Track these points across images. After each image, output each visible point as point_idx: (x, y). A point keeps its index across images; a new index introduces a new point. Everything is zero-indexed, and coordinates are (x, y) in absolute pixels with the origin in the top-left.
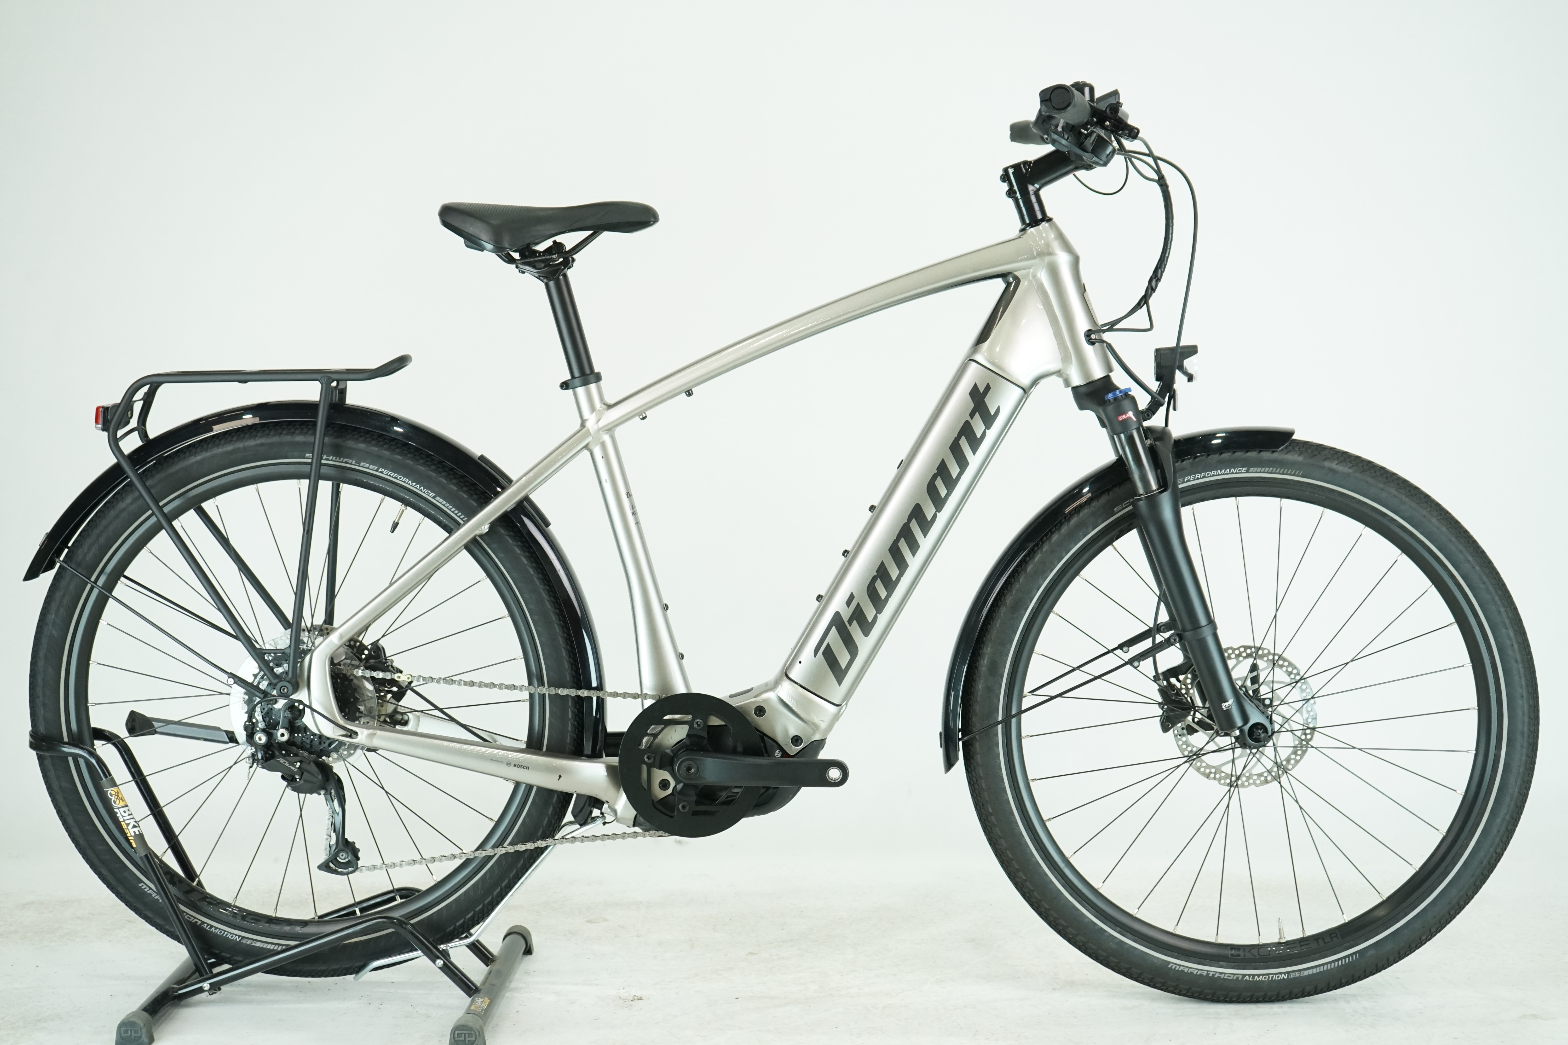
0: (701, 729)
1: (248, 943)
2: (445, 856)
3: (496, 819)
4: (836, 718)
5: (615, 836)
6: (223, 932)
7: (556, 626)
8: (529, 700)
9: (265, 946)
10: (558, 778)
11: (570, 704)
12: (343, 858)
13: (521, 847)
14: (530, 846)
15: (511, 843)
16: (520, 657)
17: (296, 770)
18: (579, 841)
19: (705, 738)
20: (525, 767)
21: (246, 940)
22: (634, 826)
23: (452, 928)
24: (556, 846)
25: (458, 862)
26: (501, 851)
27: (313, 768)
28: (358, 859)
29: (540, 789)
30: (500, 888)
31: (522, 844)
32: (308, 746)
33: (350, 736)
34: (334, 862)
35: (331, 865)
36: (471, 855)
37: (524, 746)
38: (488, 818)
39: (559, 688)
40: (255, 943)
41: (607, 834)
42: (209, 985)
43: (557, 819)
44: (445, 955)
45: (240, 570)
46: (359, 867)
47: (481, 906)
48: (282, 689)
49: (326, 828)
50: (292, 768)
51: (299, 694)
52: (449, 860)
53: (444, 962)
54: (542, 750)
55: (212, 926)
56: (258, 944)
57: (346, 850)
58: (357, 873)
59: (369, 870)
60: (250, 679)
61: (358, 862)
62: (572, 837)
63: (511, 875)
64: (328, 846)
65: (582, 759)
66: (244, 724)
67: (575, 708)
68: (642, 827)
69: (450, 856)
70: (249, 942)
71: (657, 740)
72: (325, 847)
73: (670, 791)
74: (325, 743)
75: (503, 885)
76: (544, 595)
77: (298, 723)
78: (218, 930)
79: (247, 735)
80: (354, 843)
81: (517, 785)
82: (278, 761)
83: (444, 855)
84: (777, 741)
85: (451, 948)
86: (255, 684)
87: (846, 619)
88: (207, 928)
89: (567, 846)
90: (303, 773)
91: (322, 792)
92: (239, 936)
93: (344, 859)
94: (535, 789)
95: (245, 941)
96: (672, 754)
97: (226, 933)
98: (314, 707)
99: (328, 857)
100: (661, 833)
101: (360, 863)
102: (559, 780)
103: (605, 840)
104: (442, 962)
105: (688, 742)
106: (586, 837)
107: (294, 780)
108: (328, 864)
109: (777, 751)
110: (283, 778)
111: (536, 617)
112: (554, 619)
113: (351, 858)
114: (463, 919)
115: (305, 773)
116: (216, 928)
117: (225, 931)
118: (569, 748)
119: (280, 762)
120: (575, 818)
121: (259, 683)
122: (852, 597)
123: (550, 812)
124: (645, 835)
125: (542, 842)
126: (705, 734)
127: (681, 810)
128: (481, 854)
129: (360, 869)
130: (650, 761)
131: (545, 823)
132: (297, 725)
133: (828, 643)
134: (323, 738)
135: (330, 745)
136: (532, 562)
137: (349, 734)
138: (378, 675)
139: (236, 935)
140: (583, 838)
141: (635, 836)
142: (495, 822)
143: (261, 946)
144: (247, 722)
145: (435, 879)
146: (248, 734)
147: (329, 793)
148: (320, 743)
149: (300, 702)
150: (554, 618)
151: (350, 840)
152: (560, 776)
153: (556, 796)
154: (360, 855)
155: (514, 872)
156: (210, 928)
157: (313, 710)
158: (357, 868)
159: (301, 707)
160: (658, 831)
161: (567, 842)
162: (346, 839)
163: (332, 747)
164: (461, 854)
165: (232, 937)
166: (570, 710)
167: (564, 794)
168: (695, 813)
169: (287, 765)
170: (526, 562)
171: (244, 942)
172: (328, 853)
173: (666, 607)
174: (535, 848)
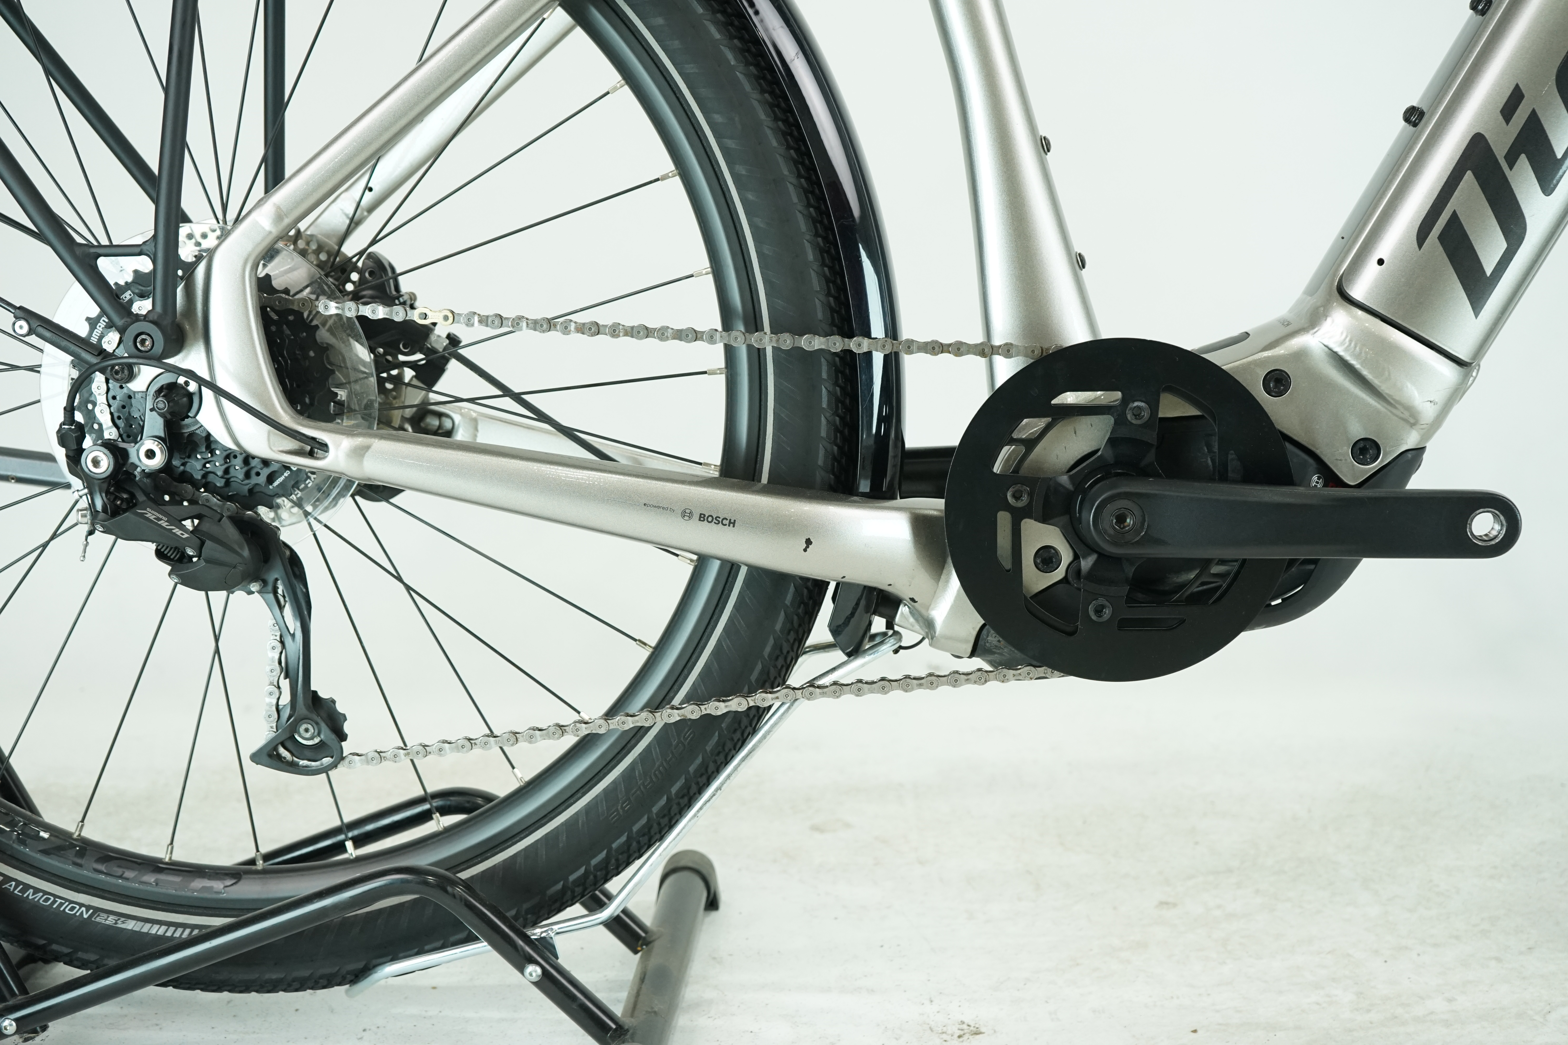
0: (1140, 426)
1: (107, 922)
2: (540, 730)
3: (653, 643)
4: (1457, 393)
5: (932, 680)
6: (52, 898)
7: (791, 188)
8: (725, 371)
9: (146, 928)
10: (805, 545)
11: (824, 375)
12: (308, 735)
13: (717, 708)
14: (737, 704)
15: (690, 699)
16: (704, 272)
17: (186, 536)
18: (851, 692)
19: (1152, 445)
20: (725, 522)
21: (105, 916)
22: (972, 654)
23: (560, 886)
24: (797, 703)
25: (569, 741)
26: (669, 716)
27: (231, 532)
28: (342, 737)
29: (757, 575)
30: (665, 798)
31: (720, 701)
32: (220, 483)
33: (311, 454)
34: (289, 744)
35: (282, 750)
36: (600, 726)
37: (716, 474)
38: (635, 640)
39: (801, 335)
40: (123, 922)
41: (917, 675)
42: (14, 1024)
43: (795, 640)
44: (546, 948)
45: (48, 73)
46: (344, 755)
47: (623, 839)
48: (139, 340)
49: (268, 668)
50: (178, 532)
51: (186, 356)
52: (549, 738)
53: (543, 969)
54: (760, 481)
55: (27, 887)
56: (130, 925)
57: (315, 717)
58: (341, 768)
59: (368, 763)
60: (82, 330)
61: (343, 744)
62: (835, 683)
63: (692, 769)
64: (274, 708)
65: (855, 502)
66: (57, 427)
67: (836, 384)
68: (991, 657)
69: (552, 729)
70: (111, 920)
71: (1033, 456)
72: (267, 711)
73: (1059, 574)
74: (258, 474)
75: (674, 790)
76: (763, 116)
77: (188, 426)
78: (41, 894)
79: (67, 456)
80: (334, 702)
81: (702, 562)
82: (142, 516)
83: (540, 726)
84: (1318, 452)
85: (558, 933)
86: (94, 340)
87: (1500, 151)
88: (16, 892)
89: (822, 704)
90: (203, 543)
91: (255, 587)
92: (88, 908)
93: (312, 738)
94: (743, 571)
95: (100, 919)
96: (1070, 487)
97: (59, 901)
98: (221, 384)
99: (274, 734)
100: (1041, 671)
101: (347, 747)
102: (805, 550)
103: (912, 689)
104: (539, 970)
105: (1110, 456)
106: (867, 683)
107: (185, 560)
108: (275, 748)
109: (1315, 478)
110: (160, 555)
111: (741, 170)
112: (786, 172)
113: (325, 736)
114: (584, 868)
115: (208, 543)
116: (37, 890)
117: (55, 896)
118: (820, 476)
119: (148, 519)
120: (834, 639)
121: (101, 337)
122: (1515, 98)
123: (778, 627)
124: (1005, 676)
125: (764, 695)
126: (1151, 437)
127: (1094, 617)
128: (623, 723)
129: (347, 760)
130: (1020, 504)
131: (768, 649)
132: (186, 431)
133: (1455, 212)
134: (254, 463)
135: (271, 479)
136: (731, 37)
137: (308, 448)
138: (373, 312)
139: (81, 905)
140: (860, 685)
141: (983, 680)
142: (651, 650)
143: (137, 929)
144: (64, 423)
145: (519, 775)
146: (71, 454)
147: (270, 588)
148: (247, 475)
149: (191, 374)
150: (785, 170)
151: (323, 694)
152: (809, 542)
153: (792, 589)
154: (347, 728)
155: (699, 760)
156: (23, 891)
157: (219, 392)
158: (343, 758)
159: (193, 387)
160: (1035, 666)
161: (824, 695)
162: (315, 693)
163: (276, 483)
164: (578, 725)
165: (72, 909)
166: (824, 389)
167: (810, 584)
168: (1124, 624)
169: (164, 524)
170: (718, 36)
171: (98, 920)
172: (274, 725)
173: (1044, 145)
174: (750, 708)
